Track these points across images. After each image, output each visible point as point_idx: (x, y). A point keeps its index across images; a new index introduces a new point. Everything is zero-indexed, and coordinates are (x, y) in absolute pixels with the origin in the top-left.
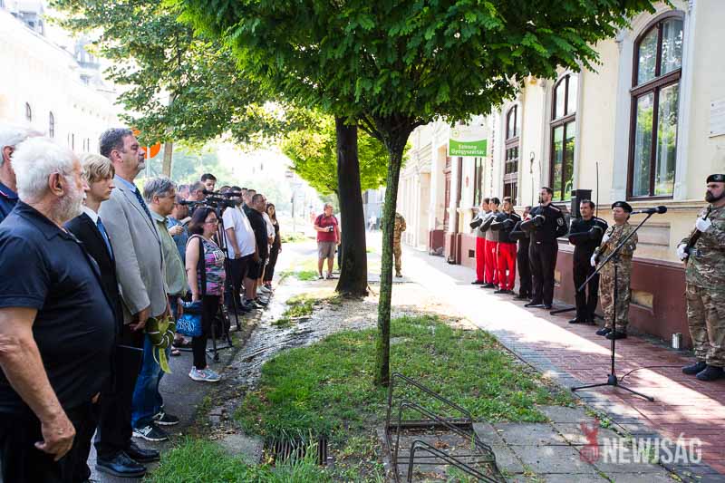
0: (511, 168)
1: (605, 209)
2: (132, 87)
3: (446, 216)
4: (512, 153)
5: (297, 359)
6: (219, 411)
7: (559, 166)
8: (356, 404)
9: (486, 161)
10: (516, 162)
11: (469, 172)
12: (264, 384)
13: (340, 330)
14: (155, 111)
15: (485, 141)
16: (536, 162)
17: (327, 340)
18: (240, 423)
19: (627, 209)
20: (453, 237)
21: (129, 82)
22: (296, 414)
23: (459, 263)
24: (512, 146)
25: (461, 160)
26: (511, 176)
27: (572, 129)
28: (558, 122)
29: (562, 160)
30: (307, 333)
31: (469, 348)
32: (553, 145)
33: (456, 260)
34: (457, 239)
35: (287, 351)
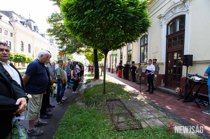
0: (121, 58)
1: (136, 64)
2: (60, 45)
3: (111, 66)
4: (121, 56)
5: (89, 89)
6: (77, 99)
7: (129, 58)
8: (100, 97)
9: (117, 57)
11: (114, 59)
12: (84, 94)
13: (96, 84)
14: (64, 49)
15: (117, 54)
16: (125, 57)
17: (94, 86)
18: (81, 101)
19: (140, 64)
20: (112, 69)
21: (59, 44)
22: (90, 99)
23: (113, 73)
24: (121, 54)
25: (113, 57)
27: (131, 52)
28: (129, 51)
29: (129, 57)
30: (90, 85)
31: (117, 87)
32: (128, 54)
33: (112, 73)
34: (113, 69)
35: (87, 88)
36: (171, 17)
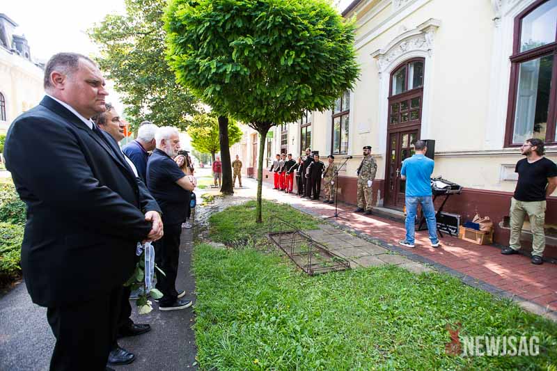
0: (284, 142)
1: (323, 158)
2: (131, 105)
4: (284, 137)
5: (221, 216)
6: (201, 235)
7: (304, 142)
8: (253, 229)
9: (273, 140)
10: (286, 141)
12: (213, 225)
13: (230, 206)
15: (273, 132)
17: (227, 209)
24: (285, 134)
26: (284, 145)
27: (309, 129)
28: (304, 127)
29: (306, 139)
30: (217, 207)
32: (302, 134)
35: (214, 214)
36: (398, 58)
